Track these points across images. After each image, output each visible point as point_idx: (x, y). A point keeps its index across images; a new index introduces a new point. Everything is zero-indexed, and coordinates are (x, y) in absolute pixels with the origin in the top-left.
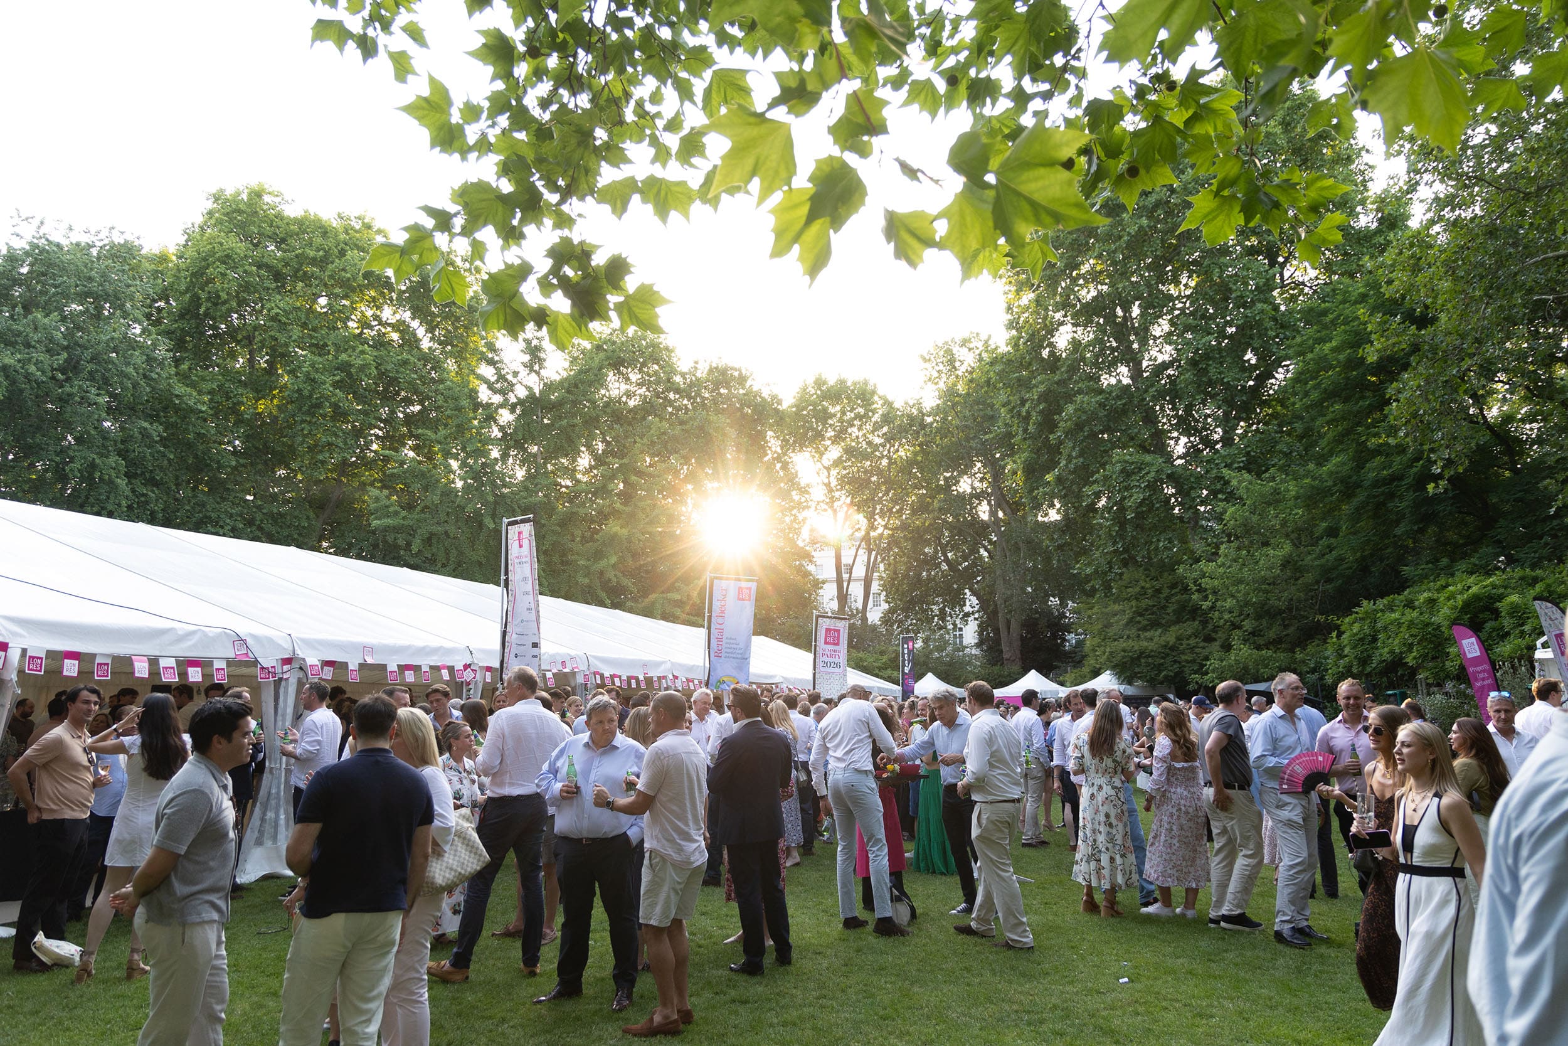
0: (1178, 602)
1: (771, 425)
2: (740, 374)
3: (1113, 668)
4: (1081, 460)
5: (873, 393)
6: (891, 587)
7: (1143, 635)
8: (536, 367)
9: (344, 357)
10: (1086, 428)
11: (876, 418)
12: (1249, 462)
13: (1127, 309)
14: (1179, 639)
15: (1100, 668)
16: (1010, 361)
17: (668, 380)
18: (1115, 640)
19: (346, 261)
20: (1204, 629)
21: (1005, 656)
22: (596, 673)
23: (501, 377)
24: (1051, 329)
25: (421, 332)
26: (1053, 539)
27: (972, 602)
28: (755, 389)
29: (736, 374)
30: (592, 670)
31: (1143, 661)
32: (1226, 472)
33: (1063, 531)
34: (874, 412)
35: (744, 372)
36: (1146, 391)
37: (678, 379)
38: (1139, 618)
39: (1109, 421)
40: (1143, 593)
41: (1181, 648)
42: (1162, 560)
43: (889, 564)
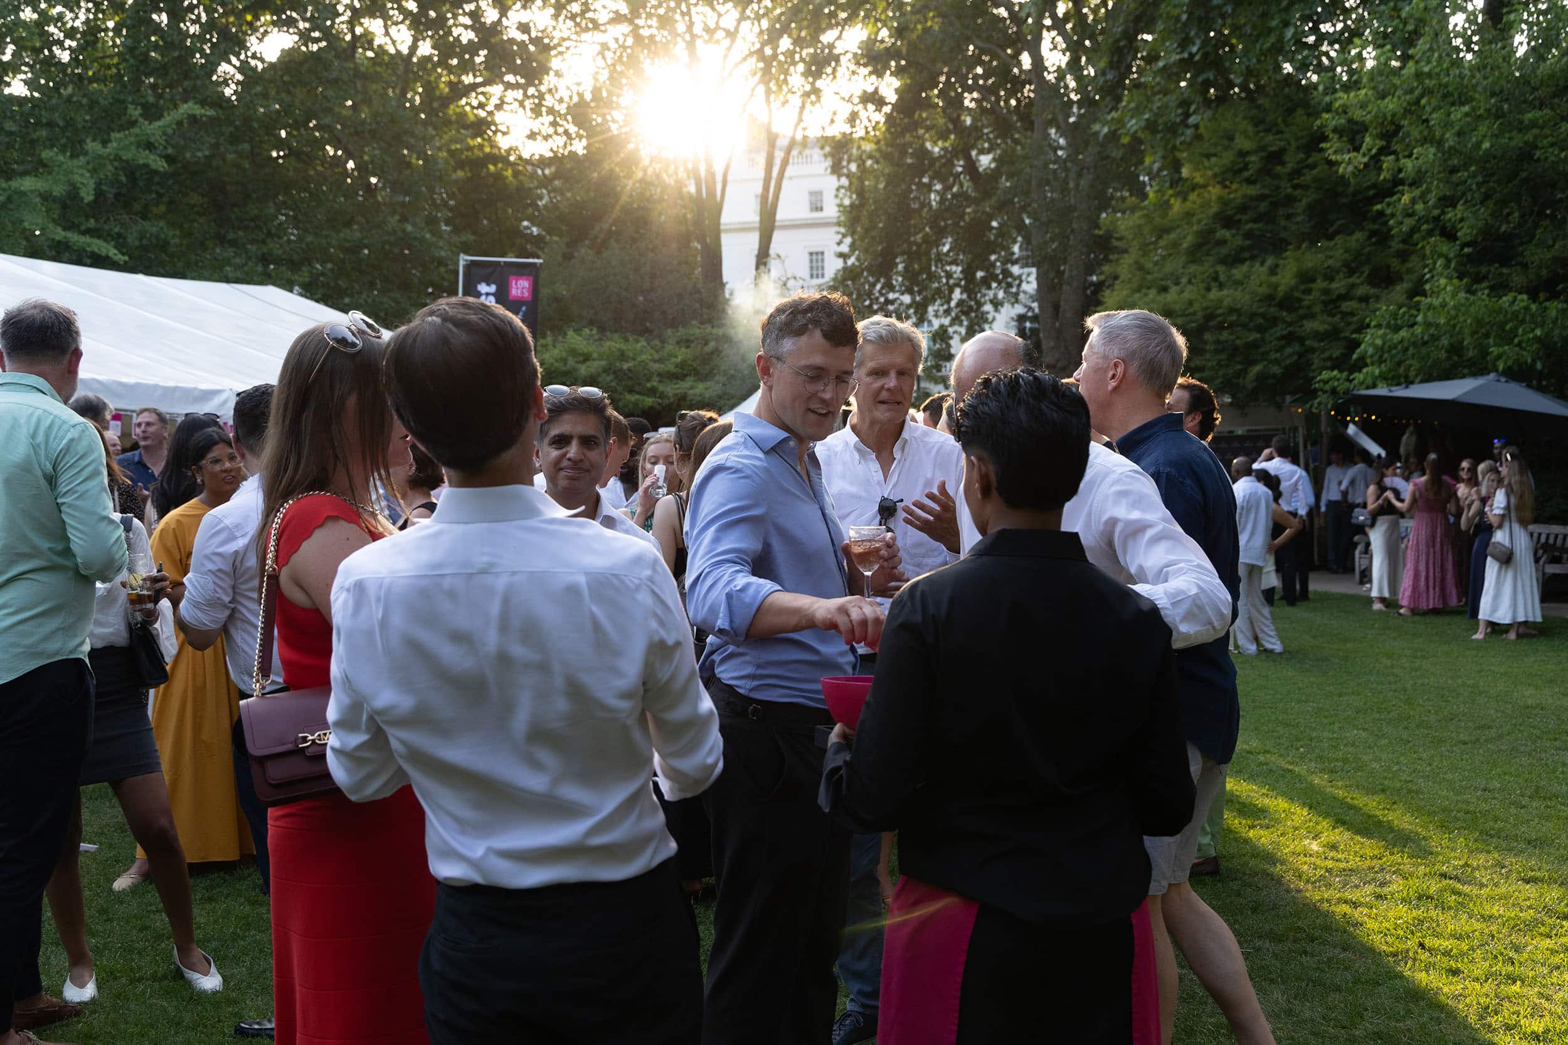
7: (1227, 273)
14: (1306, 278)
38: (1223, 232)
41: (1309, 301)
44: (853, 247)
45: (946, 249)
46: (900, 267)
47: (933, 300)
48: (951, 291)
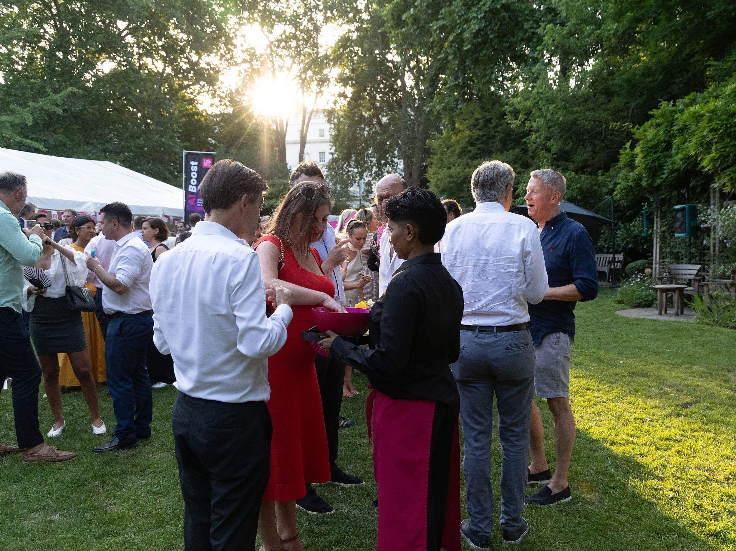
40: (475, 125)
44: (336, 150)
45: (370, 152)
46: (353, 158)
47: (366, 171)
48: (372, 167)
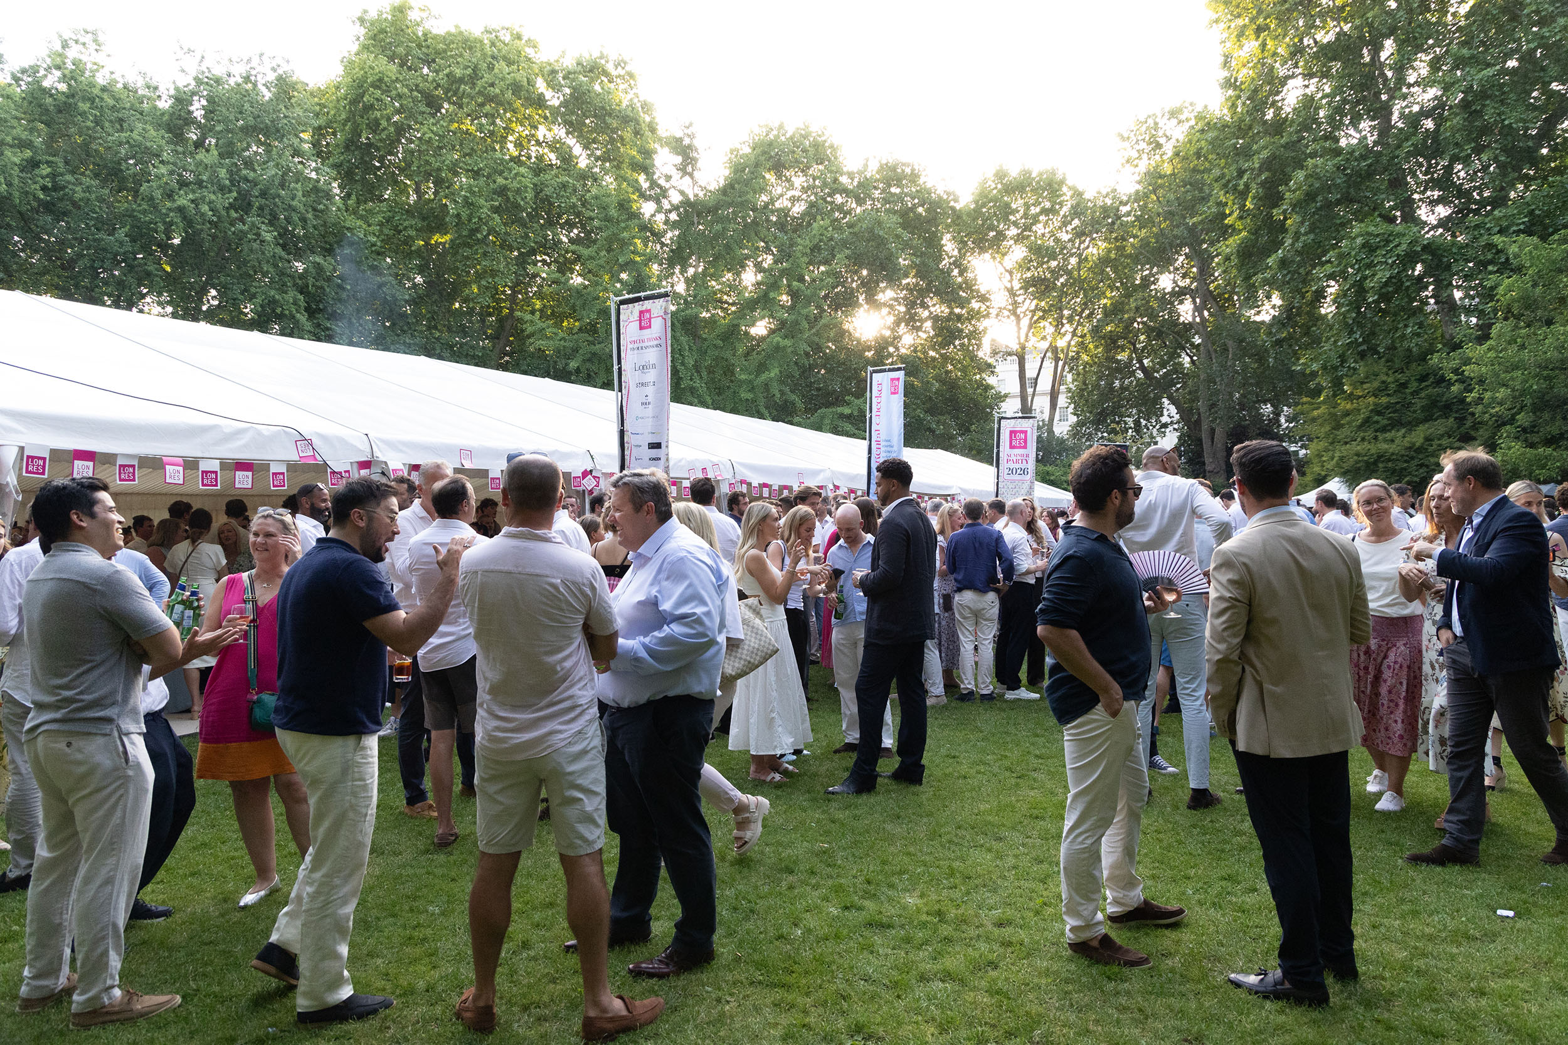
0: (1429, 397)
1: (948, 226)
2: (913, 170)
3: (1344, 474)
4: (1312, 236)
5: (1062, 183)
6: (1080, 399)
7: (1381, 436)
8: (689, 169)
9: (500, 180)
10: (1320, 198)
11: (1065, 210)
12: (1532, 223)
13: (1377, 49)
14: (1428, 439)
15: (1326, 476)
16: (1225, 126)
17: (835, 180)
18: (1346, 443)
19: (495, 76)
20: (1459, 428)
21: (1208, 468)
22: (743, 482)
23: (654, 184)
24: (1276, 83)
25: (577, 150)
26: (1271, 333)
27: (1170, 411)
28: (929, 185)
29: (908, 170)
30: (739, 478)
31: (1381, 465)
32: (1497, 239)
33: (1284, 325)
34: (1061, 204)
35: (916, 167)
36: (1399, 146)
37: (844, 180)
38: (1376, 418)
39: (1349, 187)
40: (1383, 389)
41: (1430, 449)
42: (1409, 350)
43: (1078, 374)
